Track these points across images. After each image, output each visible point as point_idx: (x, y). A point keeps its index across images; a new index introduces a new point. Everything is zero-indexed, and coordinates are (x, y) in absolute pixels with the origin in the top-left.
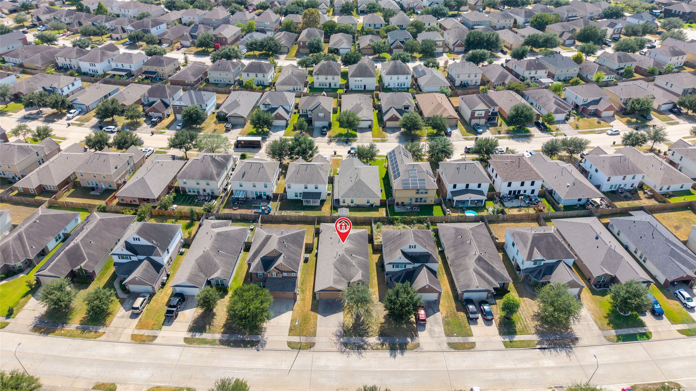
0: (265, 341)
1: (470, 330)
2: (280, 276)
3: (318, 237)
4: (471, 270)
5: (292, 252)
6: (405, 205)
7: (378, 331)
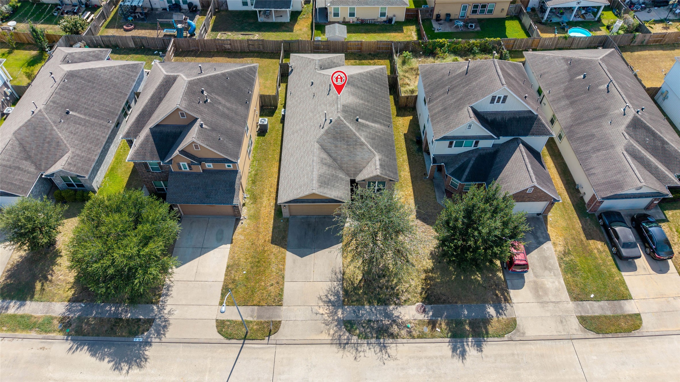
0: (166, 321)
1: (623, 283)
2: (199, 169)
3: (287, 82)
4: (620, 149)
5: (224, 115)
6: (451, 20)
7: (419, 290)
